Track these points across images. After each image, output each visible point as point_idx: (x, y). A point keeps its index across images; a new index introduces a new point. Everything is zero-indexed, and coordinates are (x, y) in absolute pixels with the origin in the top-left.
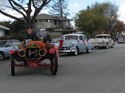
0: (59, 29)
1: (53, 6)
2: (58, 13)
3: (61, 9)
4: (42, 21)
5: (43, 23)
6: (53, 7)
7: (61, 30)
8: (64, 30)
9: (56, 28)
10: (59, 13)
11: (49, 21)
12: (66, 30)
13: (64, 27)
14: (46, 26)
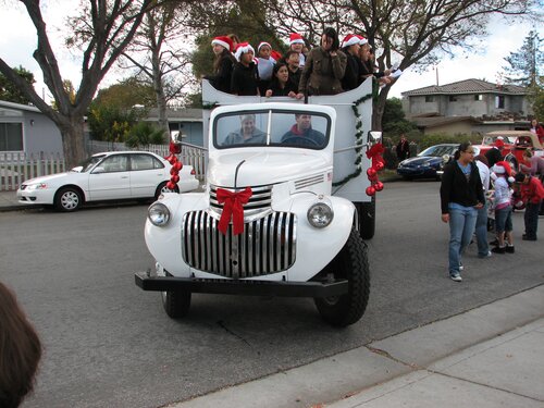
0: (505, 119)
1: (510, 56)
2: (522, 74)
3: (533, 63)
4: (465, 97)
5: (467, 104)
6: (510, 61)
7: (511, 121)
8: (522, 121)
9: (499, 117)
10: (526, 76)
11: (481, 97)
12: (526, 121)
13: (522, 113)
14: (473, 111)
